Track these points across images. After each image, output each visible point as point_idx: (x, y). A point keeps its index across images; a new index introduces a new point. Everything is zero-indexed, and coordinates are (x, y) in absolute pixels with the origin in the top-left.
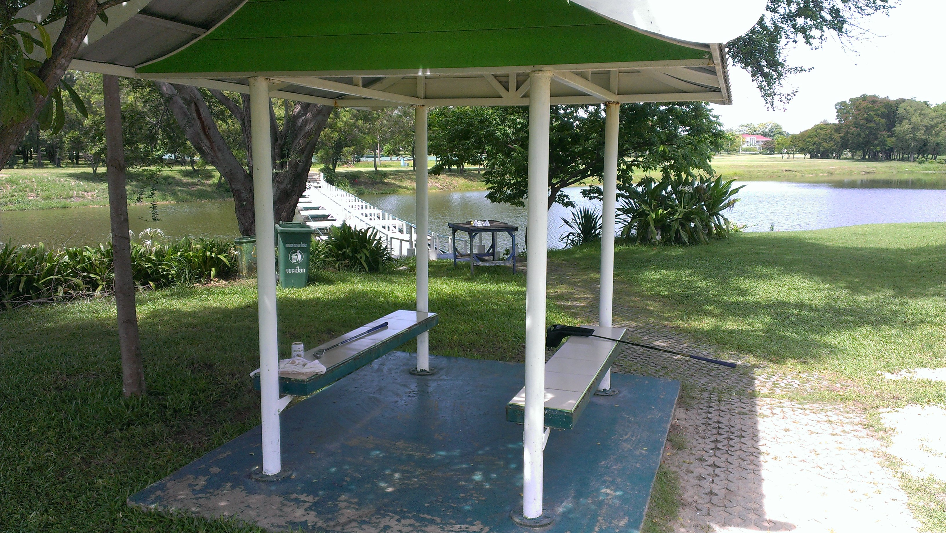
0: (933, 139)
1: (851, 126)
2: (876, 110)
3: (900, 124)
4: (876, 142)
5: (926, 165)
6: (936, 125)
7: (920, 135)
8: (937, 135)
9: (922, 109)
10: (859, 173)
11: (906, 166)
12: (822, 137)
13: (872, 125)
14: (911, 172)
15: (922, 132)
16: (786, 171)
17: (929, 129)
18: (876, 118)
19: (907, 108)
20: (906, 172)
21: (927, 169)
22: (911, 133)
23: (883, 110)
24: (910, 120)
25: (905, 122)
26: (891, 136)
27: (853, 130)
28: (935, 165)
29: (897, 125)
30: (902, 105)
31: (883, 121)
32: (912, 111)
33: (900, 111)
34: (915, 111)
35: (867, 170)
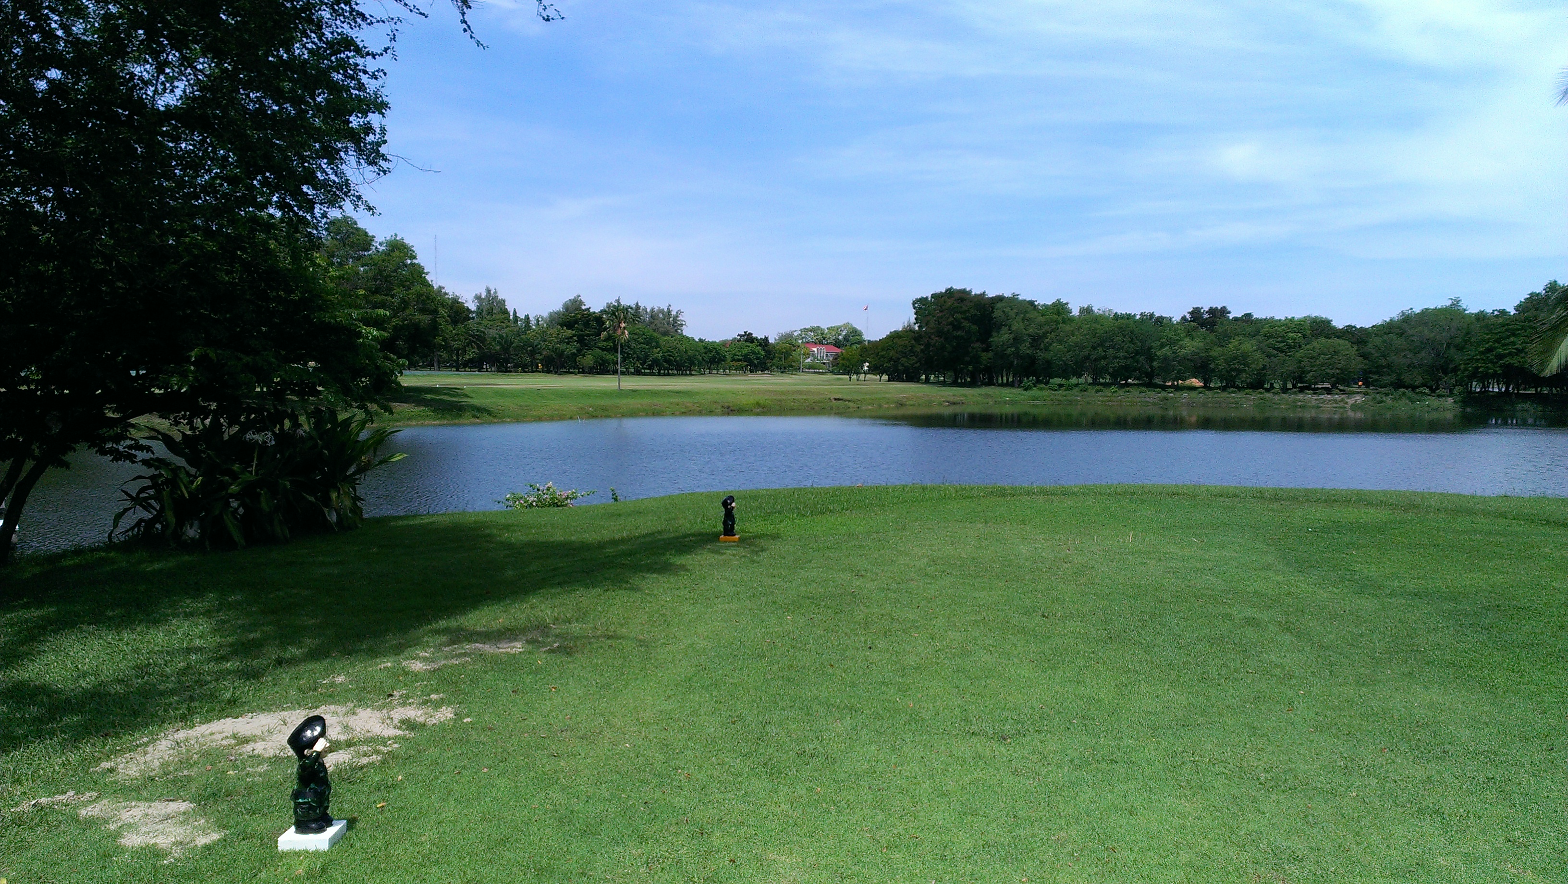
0: (1041, 355)
1: (932, 334)
2: (964, 312)
3: (998, 332)
4: (967, 359)
5: (1035, 392)
6: (1045, 335)
7: (1025, 348)
8: (1047, 349)
9: (1026, 312)
10: (940, 404)
11: (1008, 394)
12: (900, 349)
13: (959, 333)
14: (1012, 403)
15: (1027, 344)
16: (835, 399)
17: (1036, 340)
18: (966, 324)
19: (1006, 310)
20: (1006, 402)
21: (1036, 398)
22: (1012, 345)
23: (973, 312)
24: (1010, 327)
25: (1004, 329)
26: (986, 350)
27: (935, 340)
28: (1046, 393)
29: (994, 334)
30: (999, 305)
31: (975, 328)
32: (1012, 314)
33: (997, 314)
34: (1017, 314)
35: (951, 399)
